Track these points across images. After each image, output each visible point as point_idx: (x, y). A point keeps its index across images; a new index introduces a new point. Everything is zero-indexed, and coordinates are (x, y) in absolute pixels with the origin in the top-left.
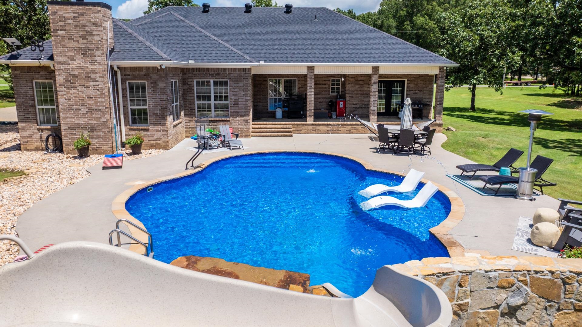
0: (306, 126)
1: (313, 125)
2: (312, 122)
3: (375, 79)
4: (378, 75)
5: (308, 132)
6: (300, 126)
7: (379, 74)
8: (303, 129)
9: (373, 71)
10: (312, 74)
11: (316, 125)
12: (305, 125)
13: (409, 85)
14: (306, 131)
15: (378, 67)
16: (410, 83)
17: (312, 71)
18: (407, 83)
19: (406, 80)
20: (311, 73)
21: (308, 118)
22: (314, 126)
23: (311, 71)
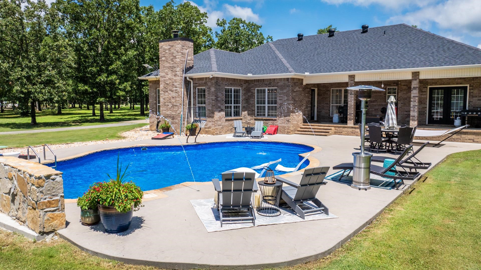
0: (346, 129)
1: (352, 128)
2: (352, 125)
3: (415, 84)
4: (418, 81)
5: (348, 134)
6: (341, 129)
7: (420, 80)
8: (343, 131)
9: (412, 77)
10: (352, 82)
11: (355, 128)
12: (346, 127)
13: (472, 91)
14: (346, 133)
15: (419, 72)
16: (472, 89)
17: (353, 79)
18: (470, 89)
19: (468, 85)
20: (352, 80)
21: (348, 122)
22: (354, 129)
23: (351, 79)
